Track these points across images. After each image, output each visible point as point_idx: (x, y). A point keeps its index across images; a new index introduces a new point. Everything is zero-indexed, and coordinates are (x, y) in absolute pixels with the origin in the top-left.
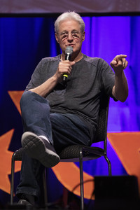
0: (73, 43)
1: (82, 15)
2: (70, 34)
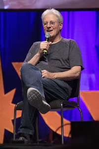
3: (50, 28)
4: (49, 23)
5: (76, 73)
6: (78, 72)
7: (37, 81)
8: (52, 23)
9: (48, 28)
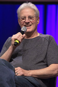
2: (27, 18)
3: (29, 23)
5: (53, 71)
6: (56, 69)
8: (30, 17)
9: (26, 23)
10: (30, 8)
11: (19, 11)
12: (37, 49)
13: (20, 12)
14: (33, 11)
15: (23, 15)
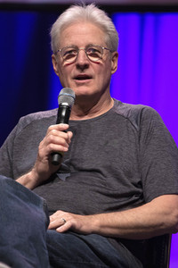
0: (87, 72)
1: (109, 10)
3: (86, 66)
4: (82, 53)
7: (31, 239)
8: (92, 51)
10: (92, 20)
11: (58, 30)
12: (107, 153)
13: (61, 32)
14: (101, 32)
15: (68, 43)
